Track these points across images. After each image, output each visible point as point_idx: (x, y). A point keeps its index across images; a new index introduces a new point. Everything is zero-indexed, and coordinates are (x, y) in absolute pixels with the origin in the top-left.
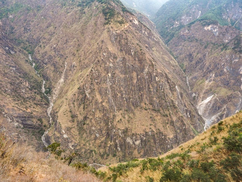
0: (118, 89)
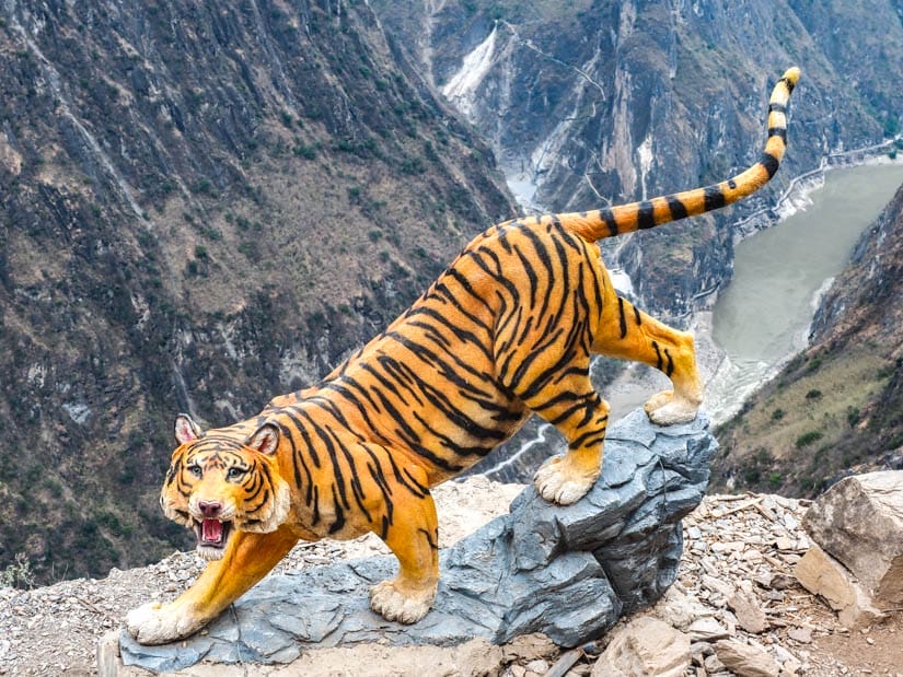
0: (102, 53)
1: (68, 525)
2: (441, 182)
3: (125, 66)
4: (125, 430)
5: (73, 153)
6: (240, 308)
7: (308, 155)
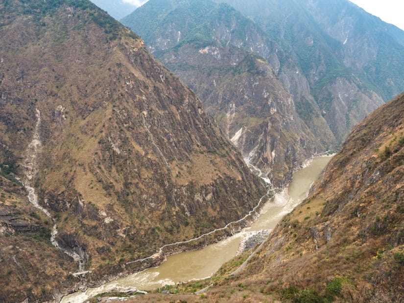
0: (161, 132)
1: (149, 228)
2: (229, 159)
3: (166, 134)
4: (162, 209)
5: (155, 152)
6: (187, 184)
7: (202, 153)
